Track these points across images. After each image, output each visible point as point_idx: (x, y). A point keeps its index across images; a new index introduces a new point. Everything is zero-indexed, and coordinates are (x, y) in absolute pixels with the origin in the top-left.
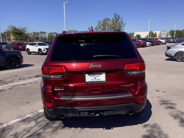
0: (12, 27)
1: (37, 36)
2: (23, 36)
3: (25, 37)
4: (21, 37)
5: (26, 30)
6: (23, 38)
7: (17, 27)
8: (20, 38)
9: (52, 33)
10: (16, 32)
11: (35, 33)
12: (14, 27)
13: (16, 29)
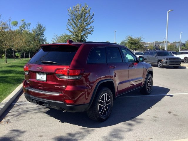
0: (129, 37)
1: (158, 46)
2: (137, 46)
3: (139, 46)
4: (136, 46)
5: (141, 40)
6: (138, 47)
7: (133, 38)
8: (134, 47)
9: (176, 42)
10: (132, 42)
11: (157, 43)
12: (130, 38)
13: (132, 39)
